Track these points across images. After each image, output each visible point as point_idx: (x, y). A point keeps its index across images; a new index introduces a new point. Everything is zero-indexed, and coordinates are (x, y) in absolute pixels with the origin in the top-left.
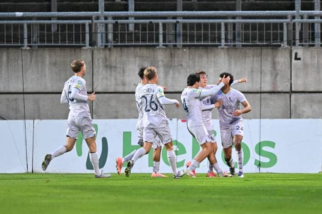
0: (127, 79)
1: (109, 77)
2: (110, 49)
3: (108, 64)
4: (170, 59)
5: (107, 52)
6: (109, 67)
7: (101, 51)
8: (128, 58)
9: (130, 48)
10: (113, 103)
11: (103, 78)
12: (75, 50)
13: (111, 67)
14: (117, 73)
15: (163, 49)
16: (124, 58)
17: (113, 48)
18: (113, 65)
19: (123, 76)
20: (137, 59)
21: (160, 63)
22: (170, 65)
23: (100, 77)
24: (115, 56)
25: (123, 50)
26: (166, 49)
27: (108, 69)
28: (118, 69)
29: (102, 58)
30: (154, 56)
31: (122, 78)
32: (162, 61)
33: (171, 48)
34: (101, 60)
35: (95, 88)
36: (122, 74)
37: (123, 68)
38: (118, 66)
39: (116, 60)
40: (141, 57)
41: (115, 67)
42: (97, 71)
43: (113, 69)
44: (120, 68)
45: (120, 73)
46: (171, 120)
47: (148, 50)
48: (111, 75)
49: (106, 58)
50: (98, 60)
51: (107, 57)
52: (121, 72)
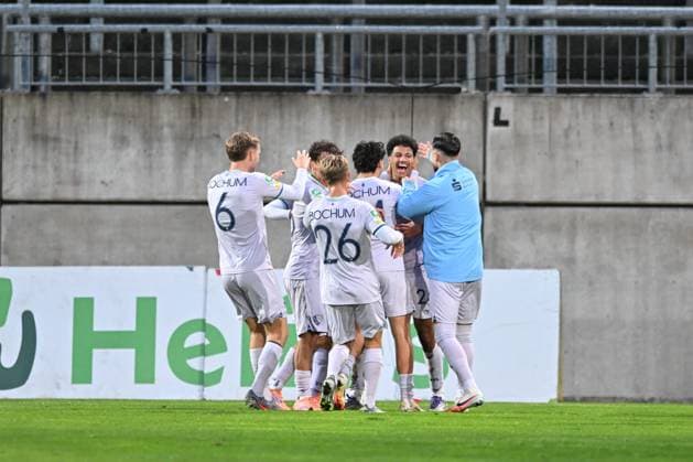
0: (85, 169)
1: (39, 162)
2: (44, 96)
3: (39, 130)
4: (189, 120)
5: (37, 102)
6: (40, 138)
7: (23, 100)
8: (88, 118)
9: (93, 93)
10: (50, 227)
11: (25, 167)
13: (45, 139)
14: (60, 153)
15: (174, 95)
16: (78, 117)
17: (50, 92)
18: (52, 134)
19: (76, 161)
20: (110, 120)
21: (166, 131)
22: (189, 137)
23: (19, 163)
24: (56, 113)
25: (75, 97)
26: (180, 97)
27: (40, 143)
28: (64, 145)
29: (24, 118)
30: (151, 112)
31: (72, 166)
32: (172, 126)
33: (192, 94)
34: (22, 122)
35: (8, 191)
36: (72, 158)
37: (76, 143)
38: (63, 136)
39: (58, 124)
40: (121, 115)
41: (57, 140)
42: (12, 151)
43: (51, 145)
44: (69, 142)
45: (68, 155)
46: (191, 269)
47: (136, 98)
48: (45, 159)
49: (34, 118)
50: (15, 121)
51: (38, 114)
52: (71, 151)
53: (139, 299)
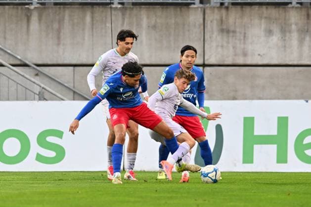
0: (250, 48)
1: (225, 44)
2: (227, 8)
3: (225, 27)
4: (305, 22)
5: (224, 12)
6: (225, 31)
7: (216, 11)
8: (251, 20)
9: (253, 7)
10: (231, 79)
11: (217, 46)
12: (180, 8)
13: (228, 32)
14: (236, 39)
15: (296, 8)
16: (246, 20)
17: (230, 6)
18: (232, 28)
19: (244, 43)
20: (263, 21)
21: (294, 27)
22: (306, 30)
23: (214, 44)
24: (234, 17)
25: (244, 9)
26: (301, 8)
27: (225, 34)
28: (238, 34)
29: (216, 20)
30: (285, 16)
31: (242, 46)
32: (296, 24)
33: (307, 7)
34: (215, 22)
35: (207, 60)
36: (242, 41)
37: (245, 33)
38: (238, 30)
39: (235, 23)
40: (268, 18)
41: (234, 32)
42: (210, 37)
43: (231, 34)
44: (241, 33)
45: (240, 40)
46: (307, 101)
47: (277, 9)
48: (228, 43)
49: (222, 20)
50: (211, 22)
51: (224, 18)
52: (242, 38)
53: (279, 118)
